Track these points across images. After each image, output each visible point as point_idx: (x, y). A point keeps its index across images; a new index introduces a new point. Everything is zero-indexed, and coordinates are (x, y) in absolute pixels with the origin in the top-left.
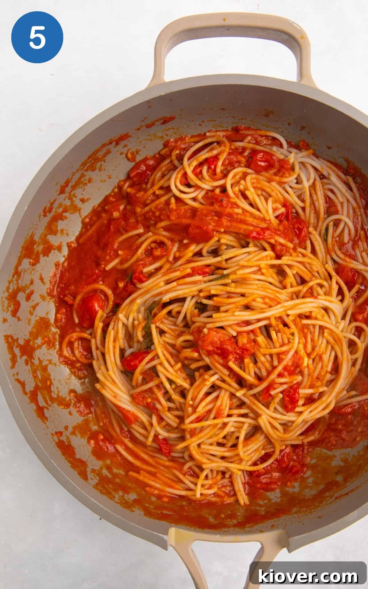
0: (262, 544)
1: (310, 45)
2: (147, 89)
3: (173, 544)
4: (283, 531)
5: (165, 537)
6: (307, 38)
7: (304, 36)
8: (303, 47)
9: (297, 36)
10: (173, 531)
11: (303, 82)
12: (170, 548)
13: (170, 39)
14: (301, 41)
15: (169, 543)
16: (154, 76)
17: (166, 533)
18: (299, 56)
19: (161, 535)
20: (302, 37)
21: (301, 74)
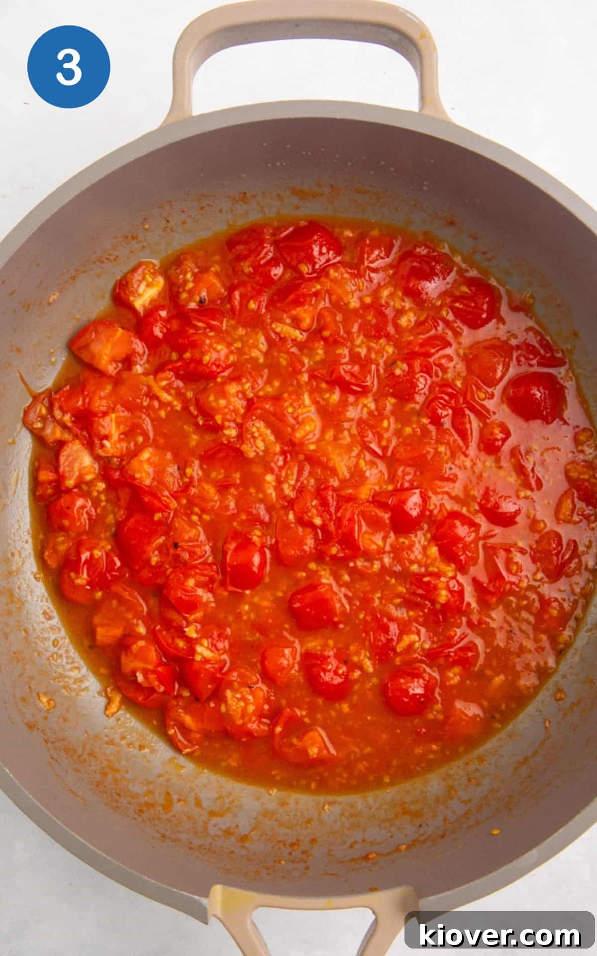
1: (436, 48)
2: (160, 130)
3: (219, 914)
5: (204, 901)
6: (431, 38)
7: (426, 34)
8: (426, 53)
9: (416, 35)
10: (218, 890)
11: (427, 111)
12: (212, 920)
13: (199, 45)
14: (421, 42)
15: (210, 912)
16: (171, 107)
17: (206, 894)
18: (418, 66)
19: (197, 898)
20: (423, 36)
21: (422, 99)
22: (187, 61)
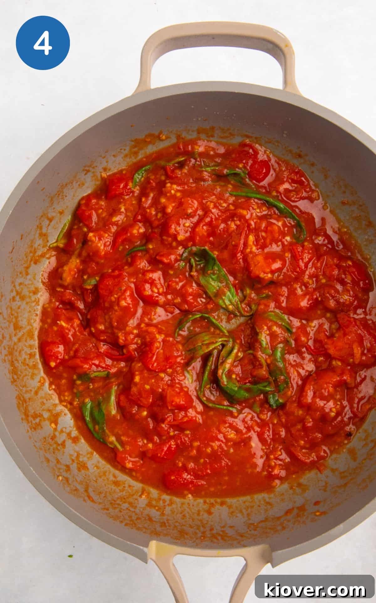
0: (245, 560)
1: (294, 53)
2: (133, 96)
3: (154, 558)
4: (267, 546)
5: (145, 549)
6: (291, 47)
7: (288, 45)
8: (288, 56)
9: (282, 45)
10: (153, 544)
11: (288, 89)
12: (150, 561)
13: (157, 47)
14: (285, 50)
15: (149, 557)
16: (140, 82)
17: (147, 545)
18: (283, 63)
19: (141, 547)
20: (286, 46)
21: (285, 82)
22: (149, 56)
